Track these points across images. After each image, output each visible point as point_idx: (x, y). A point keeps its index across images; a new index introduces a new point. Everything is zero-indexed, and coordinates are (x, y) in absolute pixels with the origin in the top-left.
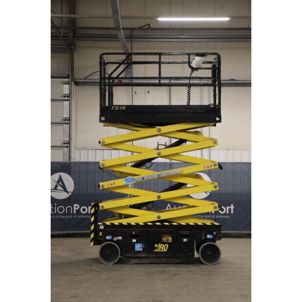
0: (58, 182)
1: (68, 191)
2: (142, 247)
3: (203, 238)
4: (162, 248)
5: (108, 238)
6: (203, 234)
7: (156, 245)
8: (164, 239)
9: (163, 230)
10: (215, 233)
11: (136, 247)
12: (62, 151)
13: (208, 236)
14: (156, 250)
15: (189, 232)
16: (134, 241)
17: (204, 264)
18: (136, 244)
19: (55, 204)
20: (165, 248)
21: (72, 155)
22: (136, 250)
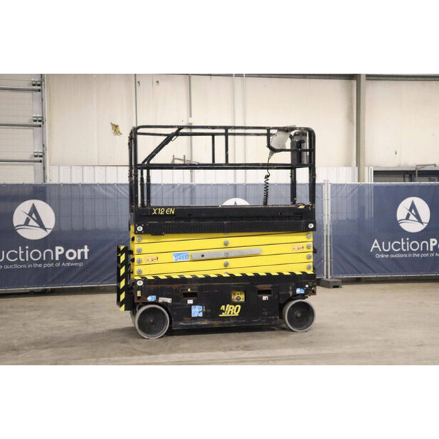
0: (30, 214)
1: (46, 227)
2: (202, 311)
3: (291, 293)
4: (231, 311)
5: (150, 299)
6: (291, 288)
7: (223, 307)
8: (234, 298)
9: (232, 284)
10: (307, 286)
11: (193, 310)
12: (32, 167)
13: (299, 291)
14: (223, 315)
15: (270, 285)
16: (190, 302)
17: (293, 331)
18: (193, 307)
19: (27, 247)
20: (237, 311)
21: (48, 174)
22: (193, 316)
